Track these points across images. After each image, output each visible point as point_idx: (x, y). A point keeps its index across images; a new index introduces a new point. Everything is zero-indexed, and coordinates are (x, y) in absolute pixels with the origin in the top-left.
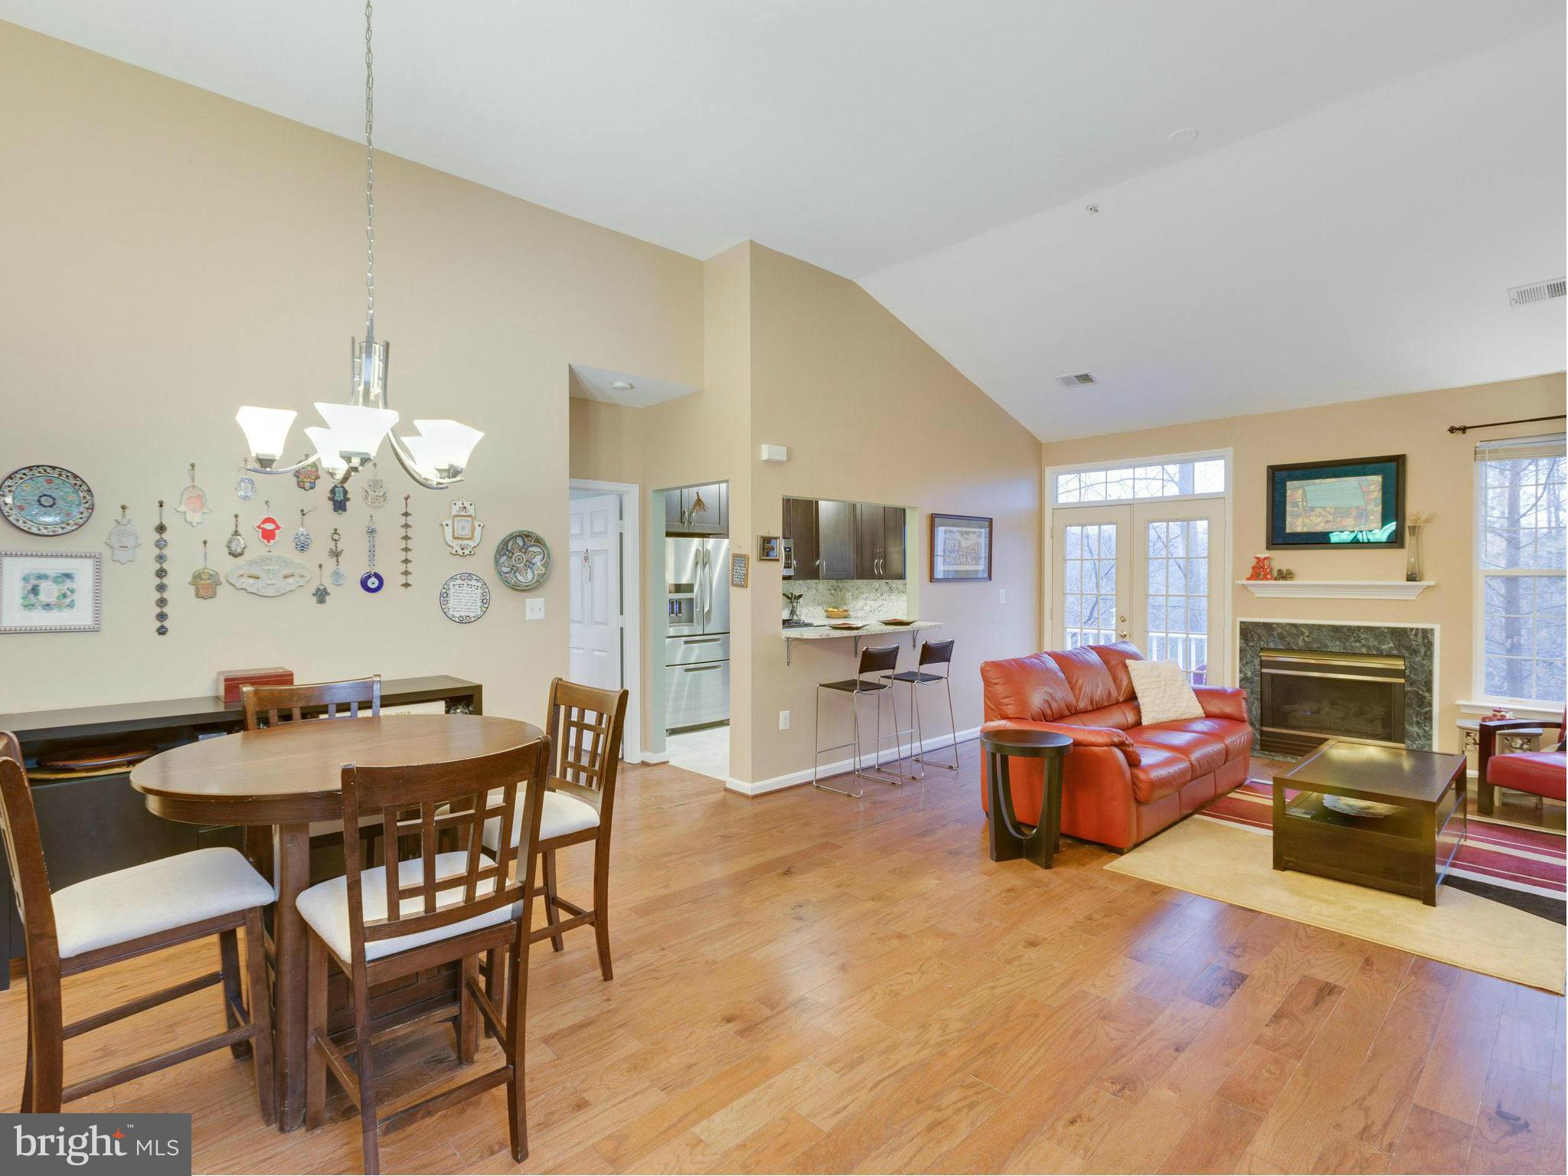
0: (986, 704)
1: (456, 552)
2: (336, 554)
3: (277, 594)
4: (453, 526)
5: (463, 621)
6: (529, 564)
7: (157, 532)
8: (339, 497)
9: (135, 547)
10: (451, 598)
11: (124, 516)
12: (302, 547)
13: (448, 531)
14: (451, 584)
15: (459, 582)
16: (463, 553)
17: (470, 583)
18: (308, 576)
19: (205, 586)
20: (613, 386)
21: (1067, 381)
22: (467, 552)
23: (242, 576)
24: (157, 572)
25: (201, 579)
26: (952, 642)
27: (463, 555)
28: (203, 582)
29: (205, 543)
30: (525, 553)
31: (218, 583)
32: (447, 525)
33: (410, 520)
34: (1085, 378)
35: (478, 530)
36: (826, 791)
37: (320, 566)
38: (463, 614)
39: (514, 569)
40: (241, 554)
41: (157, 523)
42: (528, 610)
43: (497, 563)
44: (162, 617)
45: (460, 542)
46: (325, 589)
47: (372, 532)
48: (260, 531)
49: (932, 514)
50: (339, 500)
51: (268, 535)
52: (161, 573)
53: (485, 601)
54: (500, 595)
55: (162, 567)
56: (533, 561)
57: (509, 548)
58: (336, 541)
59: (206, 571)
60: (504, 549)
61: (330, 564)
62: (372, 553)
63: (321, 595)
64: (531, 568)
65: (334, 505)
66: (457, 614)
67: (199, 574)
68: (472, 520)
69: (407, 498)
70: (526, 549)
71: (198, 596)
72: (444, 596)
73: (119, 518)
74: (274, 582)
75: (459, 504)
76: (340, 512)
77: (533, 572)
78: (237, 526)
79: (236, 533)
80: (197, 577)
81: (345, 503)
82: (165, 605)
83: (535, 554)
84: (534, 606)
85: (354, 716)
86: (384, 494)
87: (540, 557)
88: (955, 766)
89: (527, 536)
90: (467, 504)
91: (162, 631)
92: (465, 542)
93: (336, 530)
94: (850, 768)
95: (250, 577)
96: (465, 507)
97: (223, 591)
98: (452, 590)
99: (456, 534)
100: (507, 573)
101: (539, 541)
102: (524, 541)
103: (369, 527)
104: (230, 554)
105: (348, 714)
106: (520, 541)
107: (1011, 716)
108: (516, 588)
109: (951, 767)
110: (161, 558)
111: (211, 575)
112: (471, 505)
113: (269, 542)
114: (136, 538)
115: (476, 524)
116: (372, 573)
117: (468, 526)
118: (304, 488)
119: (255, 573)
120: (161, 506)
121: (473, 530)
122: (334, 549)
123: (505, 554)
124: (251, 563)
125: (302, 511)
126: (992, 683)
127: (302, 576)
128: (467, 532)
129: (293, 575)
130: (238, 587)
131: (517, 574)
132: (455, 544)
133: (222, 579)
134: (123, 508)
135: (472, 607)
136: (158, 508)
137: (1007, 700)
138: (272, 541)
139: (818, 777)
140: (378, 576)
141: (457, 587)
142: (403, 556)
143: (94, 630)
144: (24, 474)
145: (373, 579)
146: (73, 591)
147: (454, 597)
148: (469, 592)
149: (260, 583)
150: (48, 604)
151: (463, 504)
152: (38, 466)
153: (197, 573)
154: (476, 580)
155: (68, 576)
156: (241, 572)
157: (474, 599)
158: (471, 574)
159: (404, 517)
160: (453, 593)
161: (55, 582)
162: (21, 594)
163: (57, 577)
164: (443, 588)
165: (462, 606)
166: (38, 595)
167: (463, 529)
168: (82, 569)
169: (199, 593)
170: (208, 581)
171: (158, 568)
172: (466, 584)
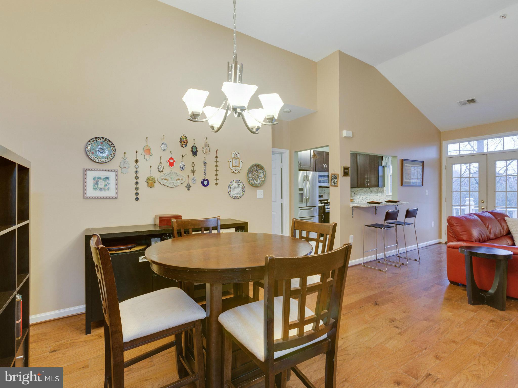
0: (448, 234)
1: (234, 171)
2: (193, 172)
3: (174, 186)
4: (232, 162)
5: (236, 198)
6: (259, 177)
7: (135, 162)
8: (194, 150)
9: (129, 167)
10: (232, 189)
11: (125, 156)
12: (182, 169)
13: (231, 163)
14: (232, 184)
15: (234, 183)
16: (236, 172)
17: (238, 183)
18: (184, 179)
19: (151, 183)
20: (284, 111)
21: (462, 103)
22: (237, 172)
23: (163, 179)
24: (135, 177)
25: (149, 180)
26: (417, 209)
27: (236, 173)
28: (150, 181)
29: (151, 167)
30: (257, 172)
31: (155, 182)
32: (230, 161)
33: (218, 159)
34: (472, 101)
35: (241, 163)
36: (368, 268)
37: (188, 176)
38: (236, 195)
39: (253, 179)
40: (162, 171)
41: (135, 159)
42: (258, 194)
43: (248, 176)
44: (137, 194)
45: (235, 168)
46: (190, 185)
47: (205, 163)
48: (169, 162)
49: (403, 159)
50: (194, 151)
51: (171, 164)
52: (137, 178)
53: (243, 191)
54: (248, 188)
55: (137, 176)
56: (260, 176)
57: (252, 170)
58: (193, 167)
59: (151, 177)
60: (250, 171)
61: (191, 175)
62: (205, 171)
63: (188, 187)
64: (259, 178)
65: (193, 153)
66: (234, 196)
67: (149, 178)
68: (239, 160)
69: (217, 151)
70: (257, 171)
71: (148, 187)
72: (229, 188)
73: (123, 157)
74: (173, 182)
75: (234, 153)
76: (195, 156)
77: (260, 180)
78: (161, 161)
79: (161, 163)
80: (148, 179)
81: (196, 153)
82: (138, 190)
83: (261, 173)
84: (260, 193)
85: (211, 232)
86: (210, 149)
87: (263, 174)
88: (418, 259)
89: (258, 166)
90: (237, 154)
91: (137, 199)
92: (236, 168)
93: (193, 163)
94: (375, 259)
95: (165, 180)
96: (236, 155)
97: (156, 184)
98: (232, 186)
99: (233, 164)
100: (251, 180)
101: (262, 168)
102: (257, 168)
103: (204, 162)
104: (159, 171)
105: (208, 232)
106: (255, 168)
107: (465, 240)
108: (254, 186)
109: (416, 260)
110: (137, 172)
111: (153, 179)
112: (239, 154)
113: (171, 167)
114: (129, 164)
115: (240, 161)
116: (205, 179)
117: (237, 161)
118: (183, 147)
119: (167, 178)
120: (137, 153)
121: (239, 164)
122: (193, 170)
123: (250, 173)
124: (166, 174)
125: (182, 155)
126: (454, 225)
127: (182, 180)
128: (237, 164)
129: (180, 179)
130: (162, 183)
131: (254, 180)
132: (233, 168)
133: (156, 180)
134: (125, 153)
135: (239, 193)
136: (136, 153)
137: (462, 233)
138: (173, 166)
139: (364, 262)
140: (207, 180)
141: (234, 185)
142: (215, 173)
143: (115, 198)
144: (94, 140)
145: (206, 182)
146: (109, 184)
147: (233, 189)
148: (238, 187)
149: (168, 182)
150: (101, 189)
151: (236, 153)
152: (98, 137)
153: (148, 178)
154: (240, 182)
155: (107, 178)
156: (162, 178)
157: (240, 190)
158: (238, 180)
159: (216, 158)
160: (233, 187)
161: (103, 180)
162: (93, 184)
163: (104, 178)
164: (229, 185)
165: (235, 193)
166: (98, 185)
167: (236, 163)
168: (112, 175)
169: (150, 185)
170: (152, 181)
171: (136, 176)
172: (237, 184)
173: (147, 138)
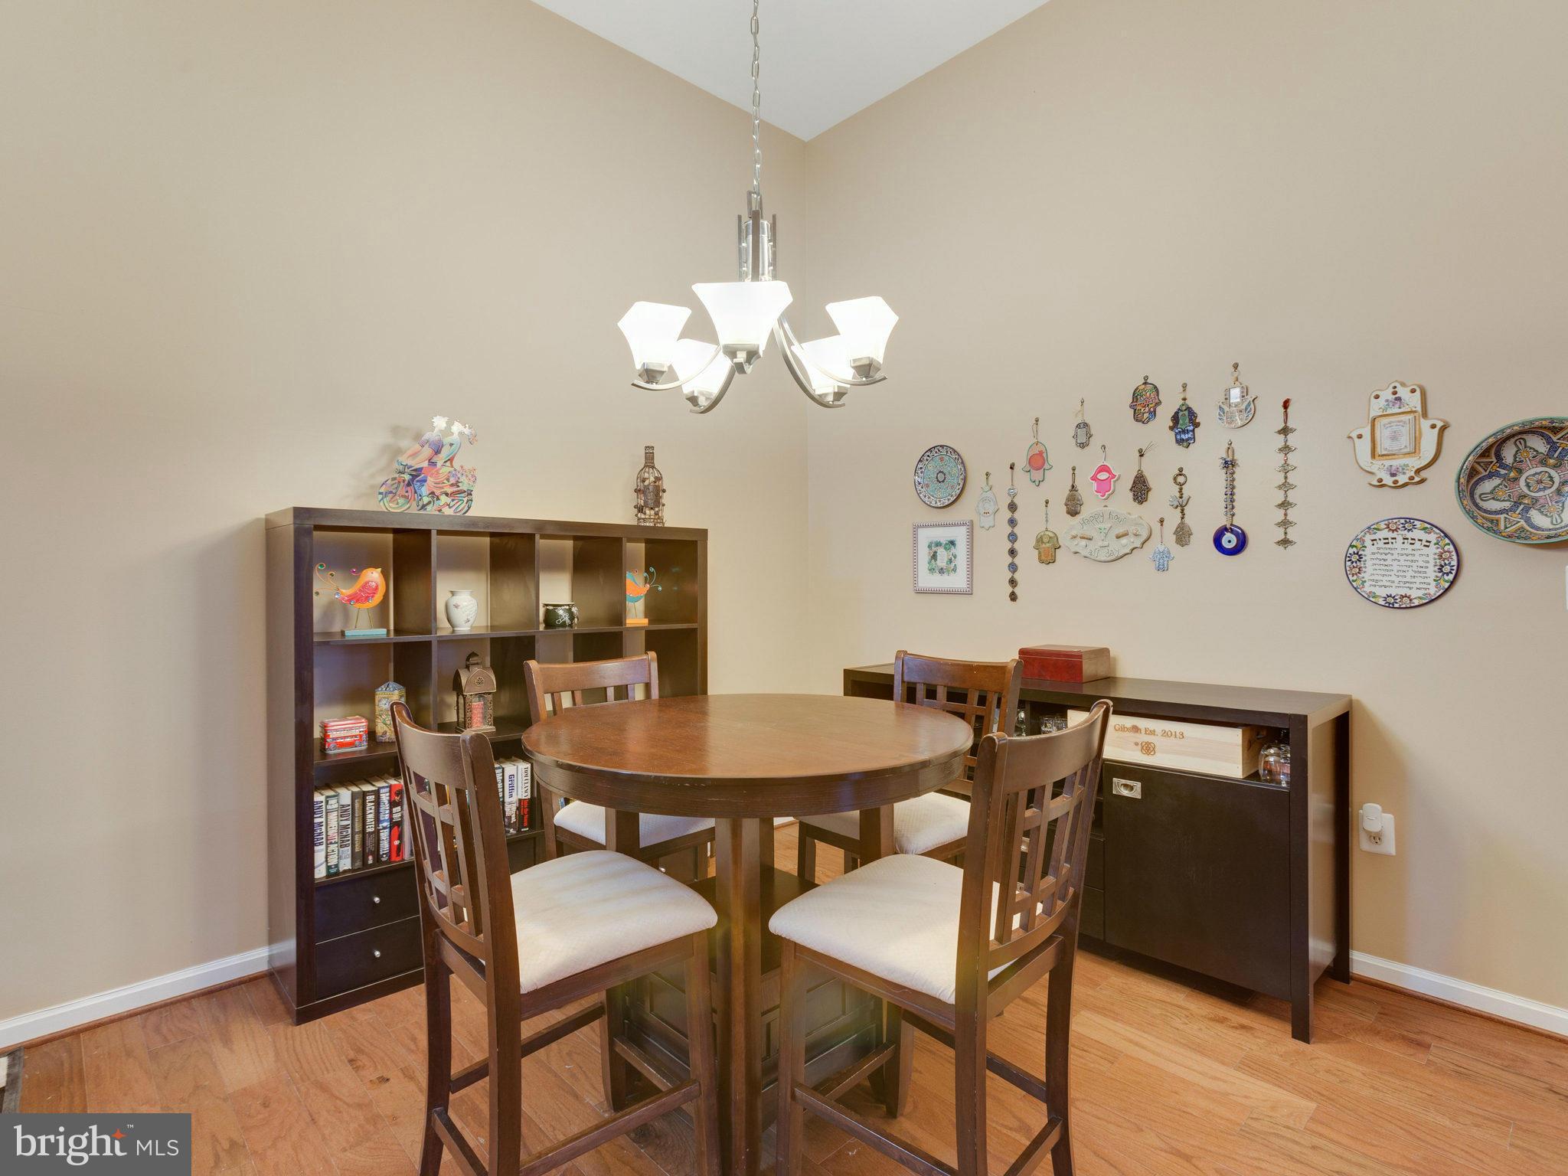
1: (1381, 480)
2: (1181, 502)
3: (1112, 558)
4: (1373, 436)
5: (1394, 605)
7: (1010, 495)
8: (1185, 423)
9: (995, 512)
10: (1369, 564)
11: (987, 483)
12: (1140, 498)
13: (1362, 447)
14: (1370, 537)
15: (1385, 533)
16: (1396, 482)
17: (1410, 535)
19: (1048, 551)
22: (1404, 478)
23: (1076, 537)
24: (1010, 536)
25: (1043, 542)
27: (1395, 486)
28: (1045, 545)
29: (1047, 502)
30: (1554, 466)
31: (1058, 547)
32: (1360, 436)
33: (1292, 439)
35: (1427, 435)
37: (1161, 521)
38: (1393, 592)
39: (1521, 503)
40: (1077, 513)
41: (1010, 486)
43: (1469, 494)
44: (1013, 582)
45: (1387, 463)
46: (1169, 551)
47: (1229, 465)
48: (1095, 482)
50: (1185, 427)
51: (1104, 484)
52: (1013, 537)
53: (1448, 569)
55: (1013, 531)
57: (1502, 461)
58: (1181, 485)
59: (1047, 533)
60: (1490, 464)
61: (1173, 518)
62: (1230, 497)
63: (1164, 558)
65: (1180, 436)
66: (1383, 592)
67: (1041, 537)
68: (1415, 419)
69: (1287, 404)
70: (1558, 458)
71: (1041, 561)
72: (1353, 560)
73: (984, 485)
74: (1108, 543)
75: (1387, 393)
76: (1186, 444)
78: (1074, 481)
79: (1073, 488)
80: (1040, 540)
81: (1193, 431)
82: (1016, 570)
89: (1556, 429)
90: (1403, 392)
91: (1014, 597)
92: (1399, 462)
93: (1181, 470)
95: (1083, 538)
96: (1399, 399)
97: (1062, 555)
98: (1371, 549)
99: (1379, 449)
100: (1503, 511)
103: (1226, 459)
104: (1068, 512)
108: (1524, 541)
110: (1013, 521)
111: (1050, 538)
115: (1423, 424)
116: (1230, 526)
117: (1406, 431)
118: (1143, 421)
119: (1088, 534)
121: (1417, 437)
122: (1179, 496)
123: (1494, 475)
124: (1087, 522)
125: (1140, 451)
127: (1136, 535)
128: (1403, 443)
129: (1127, 534)
130: (1074, 551)
131: (1533, 513)
132: (1377, 467)
133: (1061, 542)
134: (988, 474)
135: (1416, 579)
136: (1010, 471)
138: (1107, 492)
140: (1237, 530)
141: (1381, 544)
142: (1279, 497)
143: (969, 593)
144: (928, 456)
145: (1228, 536)
146: (955, 557)
147: (1375, 562)
148: (1409, 552)
149: (1092, 545)
150: (942, 571)
151: (1395, 393)
152: (934, 447)
153: (1039, 537)
154: (1424, 529)
155: (952, 543)
156: (1074, 533)
157: (1421, 564)
158: (1408, 520)
159: (1282, 436)
160: (1373, 553)
161: (945, 548)
162: (928, 559)
163: (946, 544)
164: (1351, 546)
165: (1393, 578)
166: (936, 560)
167: (1394, 438)
168: (960, 535)
169: (1043, 558)
170: (1048, 545)
171: (1010, 531)
172: (1400, 539)
173: (1037, 421)
